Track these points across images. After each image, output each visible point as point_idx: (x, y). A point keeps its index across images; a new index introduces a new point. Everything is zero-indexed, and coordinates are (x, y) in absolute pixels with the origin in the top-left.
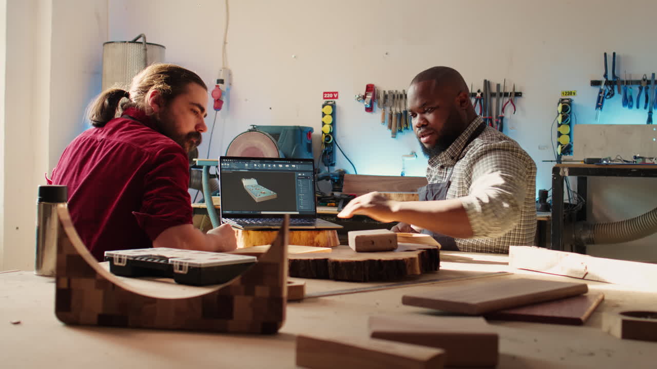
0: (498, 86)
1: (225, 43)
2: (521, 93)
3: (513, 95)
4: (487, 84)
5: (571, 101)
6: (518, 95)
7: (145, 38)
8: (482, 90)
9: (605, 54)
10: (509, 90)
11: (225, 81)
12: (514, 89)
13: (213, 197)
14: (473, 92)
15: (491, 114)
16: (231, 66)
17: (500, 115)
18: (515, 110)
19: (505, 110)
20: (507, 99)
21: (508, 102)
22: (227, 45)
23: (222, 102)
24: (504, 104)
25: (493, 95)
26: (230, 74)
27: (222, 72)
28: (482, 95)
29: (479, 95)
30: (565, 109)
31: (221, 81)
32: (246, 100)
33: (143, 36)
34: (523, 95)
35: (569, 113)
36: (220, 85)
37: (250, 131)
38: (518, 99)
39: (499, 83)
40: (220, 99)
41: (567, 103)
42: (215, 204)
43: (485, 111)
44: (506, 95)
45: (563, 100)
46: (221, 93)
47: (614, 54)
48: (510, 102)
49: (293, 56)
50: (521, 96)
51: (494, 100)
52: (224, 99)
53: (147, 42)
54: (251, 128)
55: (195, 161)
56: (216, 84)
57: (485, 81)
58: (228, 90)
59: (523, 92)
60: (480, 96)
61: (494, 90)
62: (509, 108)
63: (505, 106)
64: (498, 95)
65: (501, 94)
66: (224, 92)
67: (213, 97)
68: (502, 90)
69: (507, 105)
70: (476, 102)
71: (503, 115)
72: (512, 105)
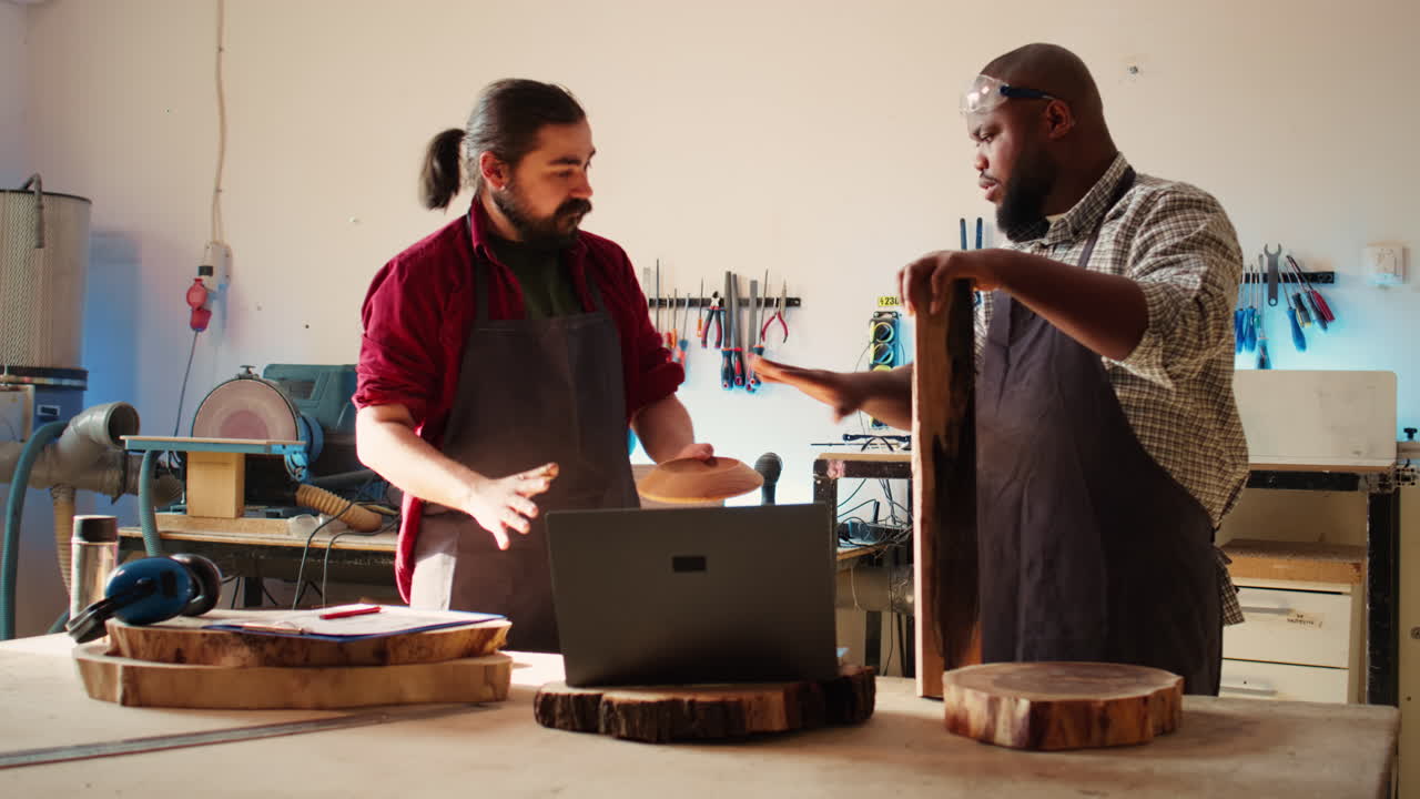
0: (754, 284)
1: (218, 191)
2: (799, 300)
3: (783, 302)
4: (731, 280)
5: (897, 317)
6: (792, 303)
7: (40, 183)
8: (722, 294)
9: (963, 221)
10: (775, 294)
11: (214, 270)
12: (785, 291)
13: (157, 514)
14: (704, 296)
15: (739, 342)
16: (232, 239)
17: (757, 345)
18: (786, 334)
19: (766, 334)
20: (771, 312)
21: (773, 318)
22: (222, 196)
23: (208, 314)
24: (764, 323)
25: (743, 303)
26: (228, 255)
27: (210, 250)
28: (721, 302)
29: (715, 302)
30: (881, 334)
31: (207, 270)
32: (259, 309)
33: (35, 179)
34: (802, 303)
35: (890, 342)
36: (205, 278)
37: (240, 378)
38: (793, 311)
39: (754, 279)
40: (205, 308)
41: (886, 321)
42: (160, 529)
43: (728, 336)
44: (769, 302)
45: (880, 314)
46: (207, 295)
47: (980, 221)
48: (777, 318)
49: (351, 220)
50: (799, 305)
51: (746, 313)
52: (215, 308)
53: (44, 190)
54: (242, 371)
55: (123, 442)
56: (198, 277)
57: (729, 274)
58: (223, 288)
59: (802, 297)
60: (717, 305)
61: (746, 293)
62: (775, 330)
63: (768, 324)
64: (753, 303)
65: (759, 302)
66: (215, 293)
67: (189, 303)
68: (760, 294)
69: (772, 323)
70: (710, 319)
71: (763, 344)
72: (780, 324)
